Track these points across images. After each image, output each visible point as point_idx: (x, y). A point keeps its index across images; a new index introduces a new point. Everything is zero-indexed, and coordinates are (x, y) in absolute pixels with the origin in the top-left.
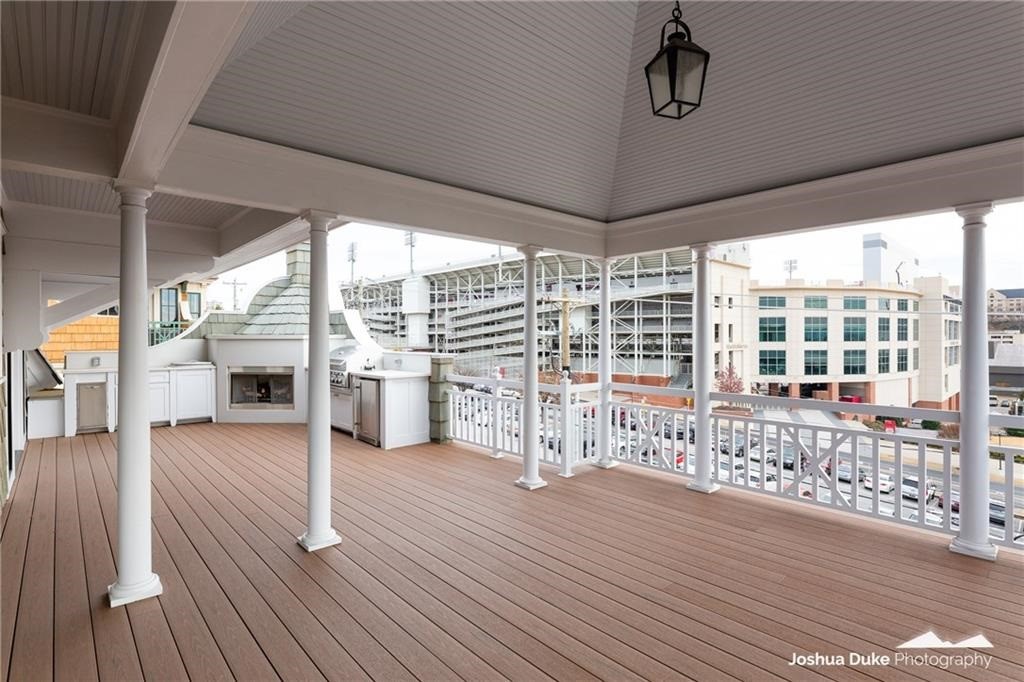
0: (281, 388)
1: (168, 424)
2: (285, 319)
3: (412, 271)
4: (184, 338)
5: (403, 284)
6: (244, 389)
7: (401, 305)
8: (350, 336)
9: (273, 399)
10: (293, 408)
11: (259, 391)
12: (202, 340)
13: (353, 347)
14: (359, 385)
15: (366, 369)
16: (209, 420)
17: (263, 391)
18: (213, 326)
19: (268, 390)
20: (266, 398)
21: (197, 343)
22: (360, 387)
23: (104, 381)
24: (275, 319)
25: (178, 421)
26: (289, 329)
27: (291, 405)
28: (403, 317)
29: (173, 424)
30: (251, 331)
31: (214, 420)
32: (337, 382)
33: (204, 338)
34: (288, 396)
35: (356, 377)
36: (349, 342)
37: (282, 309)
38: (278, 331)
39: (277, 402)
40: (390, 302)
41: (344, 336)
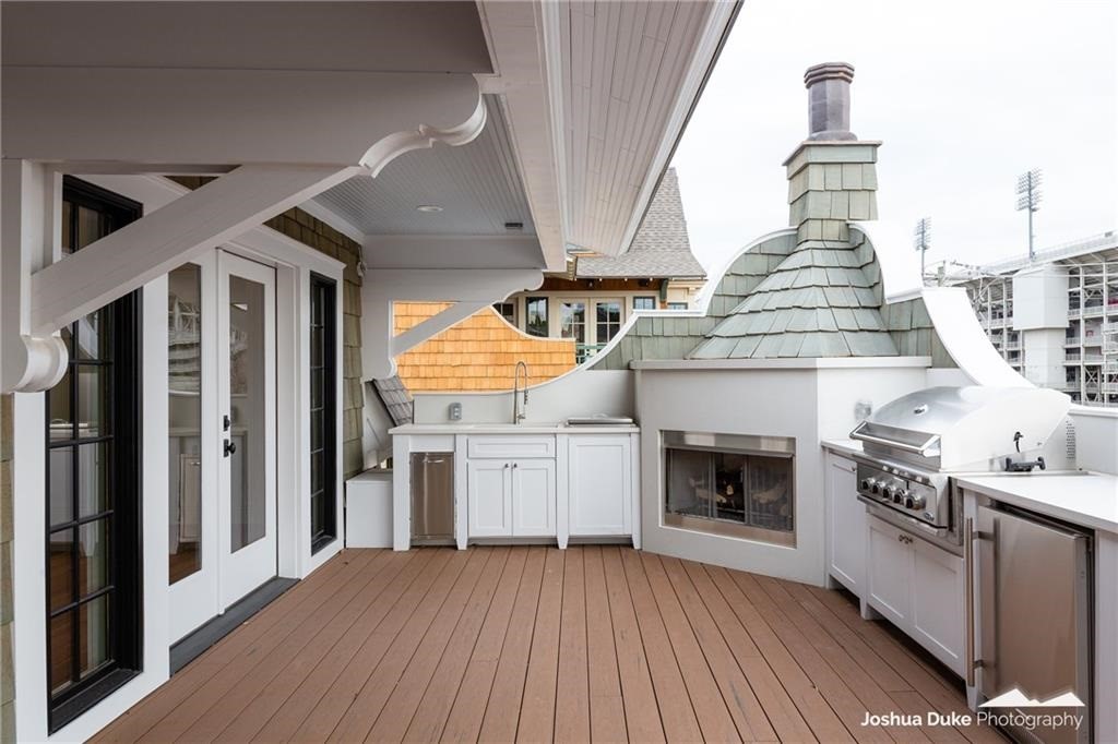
0: (768, 488)
1: (552, 544)
2: (780, 322)
3: (1032, 254)
4: (592, 368)
5: (1015, 279)
6: (692, 482)
7: (1010, 314)
8: (944, 360)
9: (748, 512)
10: (793, 543)
11: (721, 489)
12: (624, 372)
13: (950, 392)
14: (989, 529)
15: (1011, 467)
16: (627, 543)
17: (730, 491)
18: (645, 342)
19: (739, 489)
20: (733, 510)
21: (615, 376)
22: (992, 537)
23: (451, 450)
24: (760, 324)
25: (570, 538)
26: (788, 344)
27: (789, 534)
28: (1014, 336)
29: (563, 545)
30: (711, 352)
31: (637, 546)
32: (910, 504)
33: (628, 367)
34: (783, 511)
35: (980, 497)
36: (941, 377)
37: (777, 300)
38: (764, 352)
39: (759, 523)
40: (990, 312)
41: (927, 360)
